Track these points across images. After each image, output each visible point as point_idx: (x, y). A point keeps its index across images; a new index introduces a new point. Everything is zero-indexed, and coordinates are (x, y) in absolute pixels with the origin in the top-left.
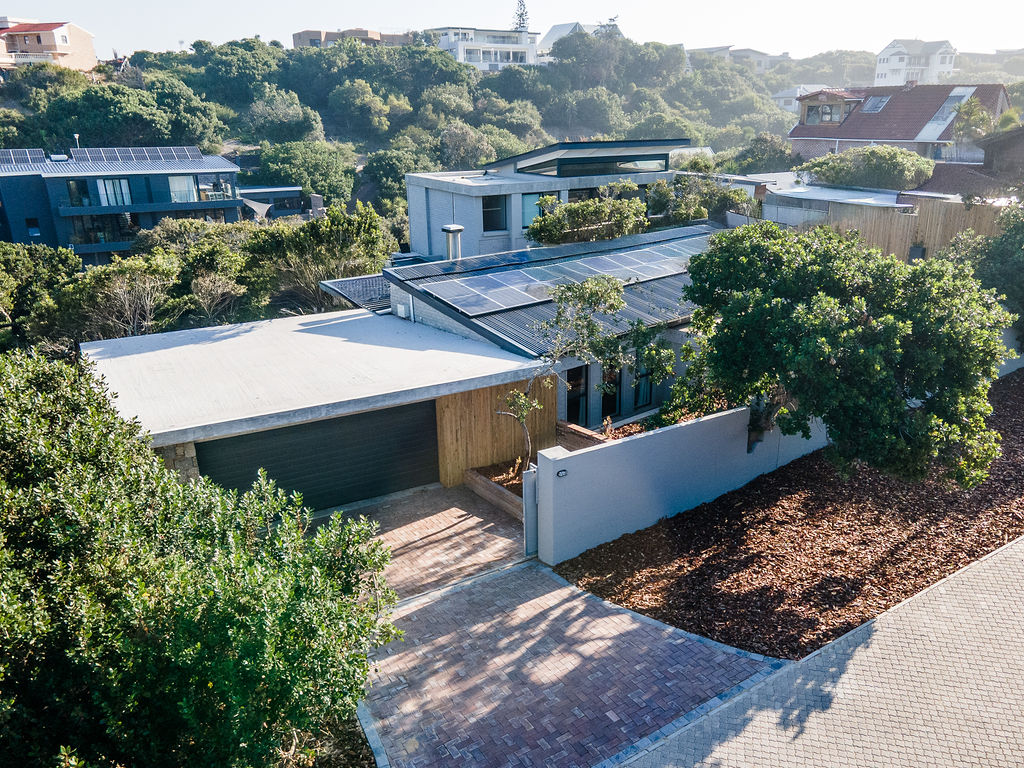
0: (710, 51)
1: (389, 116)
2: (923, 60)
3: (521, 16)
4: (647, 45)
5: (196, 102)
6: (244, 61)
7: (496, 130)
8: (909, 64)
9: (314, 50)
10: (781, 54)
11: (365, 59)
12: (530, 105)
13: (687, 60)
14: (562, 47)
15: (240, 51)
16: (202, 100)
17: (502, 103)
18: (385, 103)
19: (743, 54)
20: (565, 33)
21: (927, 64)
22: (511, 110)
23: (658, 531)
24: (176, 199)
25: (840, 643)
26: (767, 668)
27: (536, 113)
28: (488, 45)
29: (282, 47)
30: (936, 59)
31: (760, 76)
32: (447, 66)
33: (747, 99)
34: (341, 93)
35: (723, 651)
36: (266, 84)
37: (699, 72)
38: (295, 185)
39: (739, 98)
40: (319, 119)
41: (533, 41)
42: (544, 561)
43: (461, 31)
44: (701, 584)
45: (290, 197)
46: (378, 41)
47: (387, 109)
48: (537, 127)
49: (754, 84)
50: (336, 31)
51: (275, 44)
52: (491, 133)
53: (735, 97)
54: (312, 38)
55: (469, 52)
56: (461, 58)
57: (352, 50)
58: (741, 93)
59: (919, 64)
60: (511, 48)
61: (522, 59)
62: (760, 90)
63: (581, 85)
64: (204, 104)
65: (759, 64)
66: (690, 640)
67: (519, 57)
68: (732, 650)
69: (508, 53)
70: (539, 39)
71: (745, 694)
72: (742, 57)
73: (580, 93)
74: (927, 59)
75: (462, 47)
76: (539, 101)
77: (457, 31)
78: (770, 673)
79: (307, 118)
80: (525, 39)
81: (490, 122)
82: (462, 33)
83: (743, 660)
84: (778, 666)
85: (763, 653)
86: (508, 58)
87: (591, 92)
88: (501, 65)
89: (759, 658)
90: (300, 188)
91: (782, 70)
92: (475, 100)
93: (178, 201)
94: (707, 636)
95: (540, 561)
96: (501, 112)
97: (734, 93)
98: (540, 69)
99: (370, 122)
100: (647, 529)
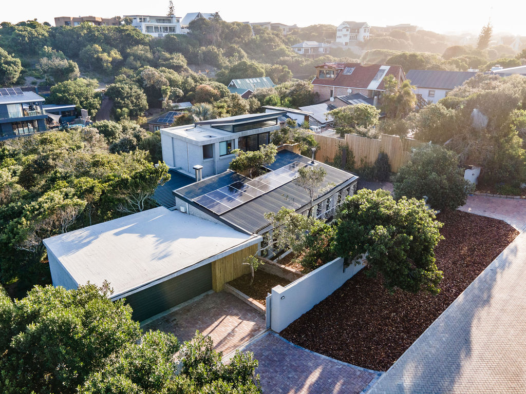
0: (262, 24)
1: (111, 63)
2: (356, 31)
3: (171, 8)
4: (233, 23)
5: (10, 58)
6: (32, 34)
7: (167, 70)
8: (351, 32)
9: (68, 27)
10: (293, 25)
11: (96, 33)
12: (181, 56)
13: (252, 30)
14: (192, 25)
15: (29, 29)
16: (12, 57)
17: (168, 55)
18: (109, 56)
19: (276, 25)
20: (193, 18)
21: (358, 32)
22: (172, 58)
23: (315, 311)
24: (11, 116)
25: (399, 362)
26: (376, 376)
27: (184, 59)
28: (157, 24)
29: (50, 25)
30: (362, 30)
31: (285, 36)
32: (138, 37)
33: (281, 49)
34: (86, 52)
35: (359, 369)
36: (46, 47)
37: (258, 36)
38: (72, 104)
39: (277, 49)
40: (77, 66)
41: (178, 21)
42: (274, 330)
43: (143, 17)
44: (340, 338)
45: (69, 111)
46: (101, 22)
47: (110, 59)
48: (185, 66)
49: (283, 41)
50: (78, 17)
51: (46, 24)
52: (165, 72)
53: (276, 48)
54: (67, 21)
55: (148, 27)
56: (144, 31)
57: (89, 28)
58: (278, 45)
59: (355, 32)
60: (168, 25)
61: (174, 30)
62: (286, 44)
63: (203, 43)
64: (14, 59)
65: (284, 29)
66: (345, 366)
67: (172, 29)
68: (362, 369)
69: (167, 27)
70: (181, 20)
71: (372, 389)
72: (275, 27)
73: (204, 48)
74: (358, 30)
75: (144, 25)
76: (185, 53)
77: (141, 17)
78: (378, 378)
79: (70, 66)
80: (174, 20)
81: (163, 65)
82: (143, 19)
83: (367, 373)
84: (380, 375)
85: (373, 369)
86: (167, 30)
87: (210, 47)
88: (164, 34)
89: (372, 371)
90: (75, 106)
91: (295, 33)
92: (154, 53)
93: (13, 117)
94: (350, 363)
95: (272, 330)
96: (167, 59)
97: (275, 46)
98: (183, 36)
99: (103, 66)
100: (310, 311)
